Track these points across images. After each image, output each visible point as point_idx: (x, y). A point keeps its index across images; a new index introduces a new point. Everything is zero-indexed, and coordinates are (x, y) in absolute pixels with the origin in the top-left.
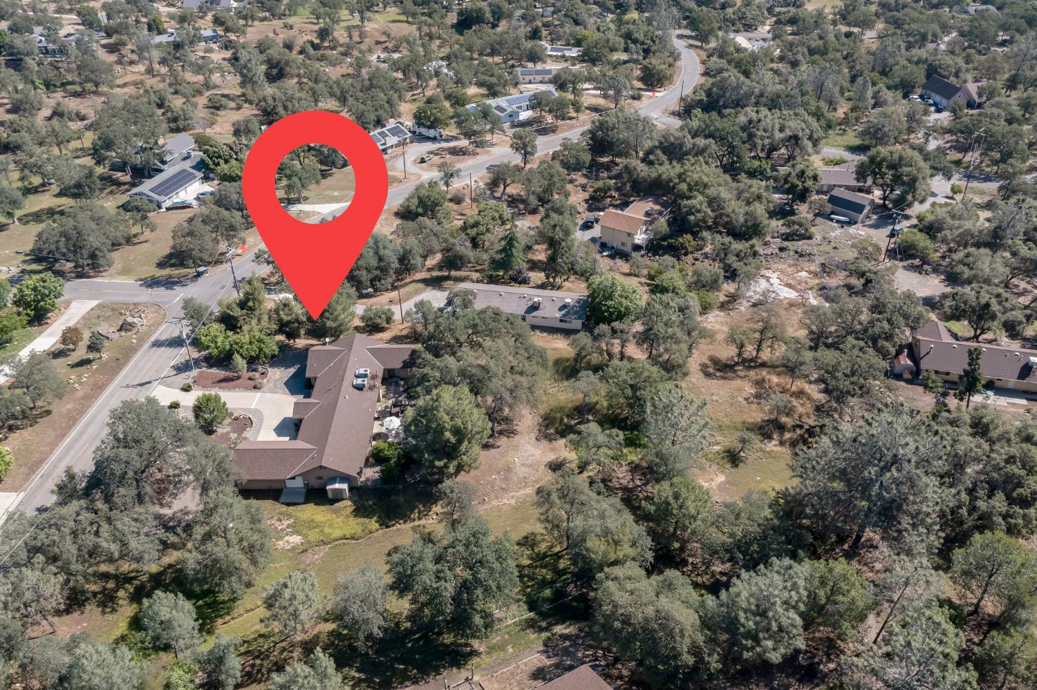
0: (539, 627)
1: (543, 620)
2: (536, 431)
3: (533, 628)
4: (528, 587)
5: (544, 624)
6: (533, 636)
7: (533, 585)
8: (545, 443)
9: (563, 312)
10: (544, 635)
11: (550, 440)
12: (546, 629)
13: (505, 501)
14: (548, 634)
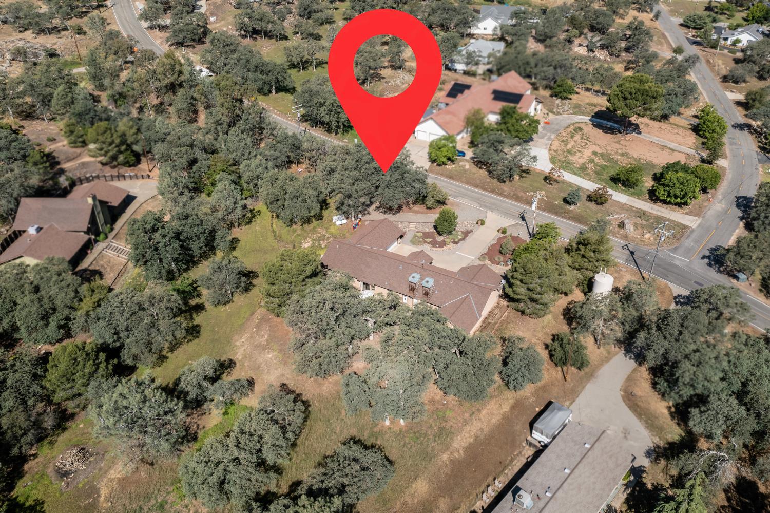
13: (243, 340)
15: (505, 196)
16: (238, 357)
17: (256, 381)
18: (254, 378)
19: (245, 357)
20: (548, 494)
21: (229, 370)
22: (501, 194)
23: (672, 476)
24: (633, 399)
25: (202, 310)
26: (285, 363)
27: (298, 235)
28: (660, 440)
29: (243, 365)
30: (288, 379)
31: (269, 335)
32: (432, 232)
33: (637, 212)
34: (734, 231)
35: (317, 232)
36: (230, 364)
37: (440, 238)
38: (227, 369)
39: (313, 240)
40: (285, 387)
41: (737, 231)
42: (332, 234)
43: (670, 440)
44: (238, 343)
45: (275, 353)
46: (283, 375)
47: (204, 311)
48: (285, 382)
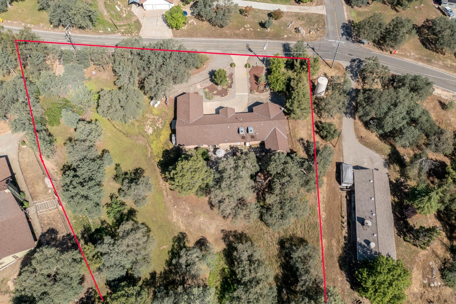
0: (84, 234)
1: (88, 236)
2: (229, 230)
3: (84, 231)
4: (111, 229)
5: (86, 235)
6: (80, 231)
7: (112, 231)
8: (222, 235)
9: (363, 243)
10: (80, 236)
11: (224, 239)
12: (83, 237)
13: (175, 216)
14: (80, 238)
15: (230, 37)
16: (183, 229)
17: (206, 237)
18: (204, 235)
19: (186, 226)
20: (374, 215)
21: (186, 239)
22: (226, 37)
23: (398, 171)
24: (363, 140)
25: (135, 212)
26: (213, 218)
27: (138, 126)
28: (385, 155)
29: (190, 232)
30: (222, 226)
31: (189, 207)
32: (212, 85)
33: (296, 15)
34: (343, 9)
35: (148, 119)
36: (183, 235)
37: (219, 88)
38: (184, 239)
39: (151, 126)
40: (224, 231)
41: (344, 7)
42: (157, 115)
43: (388, 153)
44: (174, 220)
45: (202, 216)
46: (218, 226)
47: (137, 213)
48: (222, 228)
